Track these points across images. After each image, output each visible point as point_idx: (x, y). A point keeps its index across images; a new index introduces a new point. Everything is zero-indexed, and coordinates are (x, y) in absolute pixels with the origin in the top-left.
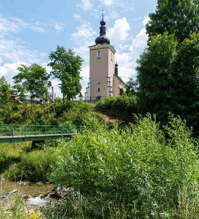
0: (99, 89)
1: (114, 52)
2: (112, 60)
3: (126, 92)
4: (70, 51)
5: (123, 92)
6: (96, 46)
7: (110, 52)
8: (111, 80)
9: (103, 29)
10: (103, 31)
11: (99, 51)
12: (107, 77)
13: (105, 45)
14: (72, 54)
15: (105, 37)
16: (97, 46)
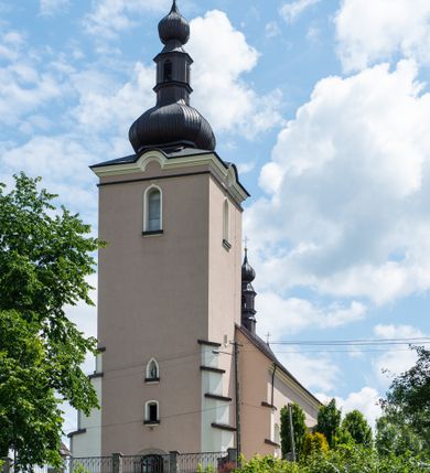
0: (153, 408)
1: (237, 196)
2: (226, 245)
3: (318, 429)
4: (23, 183)
5: (300, 428)
6: (133, 159)
7: (216, 196)
8: (223, 360)
9: (175, 61)
10: (173, 75)
11: (154, 192)
12: (204, 342)
13: (188, 158)
14: (37, 205)
15: (187, 113)
16: (141, 164)
